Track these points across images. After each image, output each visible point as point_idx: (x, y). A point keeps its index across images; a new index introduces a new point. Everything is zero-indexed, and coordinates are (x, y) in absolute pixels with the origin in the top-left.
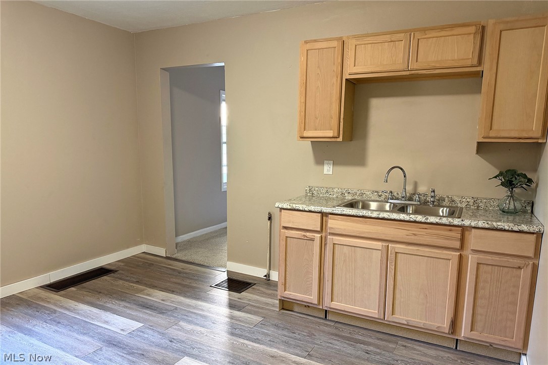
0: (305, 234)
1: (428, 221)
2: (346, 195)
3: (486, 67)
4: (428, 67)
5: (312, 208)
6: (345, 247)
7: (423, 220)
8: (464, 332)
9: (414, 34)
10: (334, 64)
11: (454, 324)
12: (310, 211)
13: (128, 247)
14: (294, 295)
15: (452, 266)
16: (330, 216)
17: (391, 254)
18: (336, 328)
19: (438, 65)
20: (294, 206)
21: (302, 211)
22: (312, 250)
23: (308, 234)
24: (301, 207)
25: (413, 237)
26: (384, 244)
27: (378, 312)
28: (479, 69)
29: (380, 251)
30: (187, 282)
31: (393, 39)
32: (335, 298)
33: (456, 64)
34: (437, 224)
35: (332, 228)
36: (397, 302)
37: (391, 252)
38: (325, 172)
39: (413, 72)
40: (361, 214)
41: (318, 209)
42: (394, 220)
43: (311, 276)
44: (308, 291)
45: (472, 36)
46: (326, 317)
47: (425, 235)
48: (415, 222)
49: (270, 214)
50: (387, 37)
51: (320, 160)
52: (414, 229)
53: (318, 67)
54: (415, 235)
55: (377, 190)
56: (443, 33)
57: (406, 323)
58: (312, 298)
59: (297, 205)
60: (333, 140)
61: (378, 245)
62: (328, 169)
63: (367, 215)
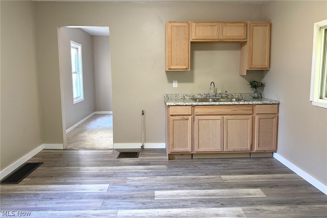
0: (183, 117)
1: (240, 104)
2: (186, 97)
3: (248, 40)
4: (227, 38)
5: (187, 104)
6: (204, 120)
7: (238, 103)
8: (256, 149)
9: (221, 24)
10: (185, 34)
11: (252, 146)
12: (186, 105)
13: (36, 147)
14: (179, 150)
15: (250, 122)
16: (196, 106)
17: (225, 120)
18: (201, 161)
19: (231, 38)
20: (177, 104)
21: (182, 106)
22: (187, 125)
23: (185, 117)
24: (181, 104)
25: (234, 111)
26: (222, 116)
27: (221, 148)
28: (246, 40)
29: (220, 120)
30: (100, 159)
31: (212, 25)
32: (200, 146)
33: (238, 38)
34: (243, 105)
35: (197, 112)
36: (228, 142)
37: (225, 119)
38: (174, 86)
39: (221, 40)
40: (211, 104)
41: (190, 104)
42: (226, 105)
43: (187, 138)
44: (186, 146)
45: (243, 27)
46: (192, 158)
47: (239, 110)
48: (235, 105)
49: (143, 111)
50: (210, 24)
51: (170, 80)
52: (234, 108)
53: (177, 35)
54: (234, 110)
55: (200, 93)
56: (232, 25)
57: (233, 150)
58: (188, 149)
59: (179, 103)
60: (186, 70)
61: (219, 117)
62: (175, 85)
63: (214, 104)
